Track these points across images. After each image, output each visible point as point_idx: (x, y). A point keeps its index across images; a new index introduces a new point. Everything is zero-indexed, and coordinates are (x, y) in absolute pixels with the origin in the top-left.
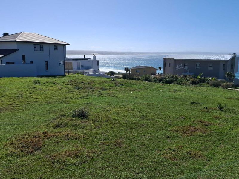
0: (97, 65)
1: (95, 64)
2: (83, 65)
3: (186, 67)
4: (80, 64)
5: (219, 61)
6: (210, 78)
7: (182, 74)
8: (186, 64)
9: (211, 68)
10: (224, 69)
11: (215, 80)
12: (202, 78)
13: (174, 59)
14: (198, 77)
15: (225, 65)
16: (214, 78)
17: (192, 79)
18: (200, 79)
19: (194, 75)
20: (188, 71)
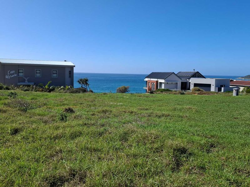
3: (21, 74)
5: (65, 67)
6: (62, 87)
7: (18, 84)
8: (21, 71)
9: (55, 75)
10: (70, 77)
11: (68, 89)
12: (51, 88)
13: (2, 63)
14: (46, 87)
15: (70, 71)
16: (67, 87)
17: (40, 90)
18: (48, 89)
19: (41, 84)
20: (26, 80)
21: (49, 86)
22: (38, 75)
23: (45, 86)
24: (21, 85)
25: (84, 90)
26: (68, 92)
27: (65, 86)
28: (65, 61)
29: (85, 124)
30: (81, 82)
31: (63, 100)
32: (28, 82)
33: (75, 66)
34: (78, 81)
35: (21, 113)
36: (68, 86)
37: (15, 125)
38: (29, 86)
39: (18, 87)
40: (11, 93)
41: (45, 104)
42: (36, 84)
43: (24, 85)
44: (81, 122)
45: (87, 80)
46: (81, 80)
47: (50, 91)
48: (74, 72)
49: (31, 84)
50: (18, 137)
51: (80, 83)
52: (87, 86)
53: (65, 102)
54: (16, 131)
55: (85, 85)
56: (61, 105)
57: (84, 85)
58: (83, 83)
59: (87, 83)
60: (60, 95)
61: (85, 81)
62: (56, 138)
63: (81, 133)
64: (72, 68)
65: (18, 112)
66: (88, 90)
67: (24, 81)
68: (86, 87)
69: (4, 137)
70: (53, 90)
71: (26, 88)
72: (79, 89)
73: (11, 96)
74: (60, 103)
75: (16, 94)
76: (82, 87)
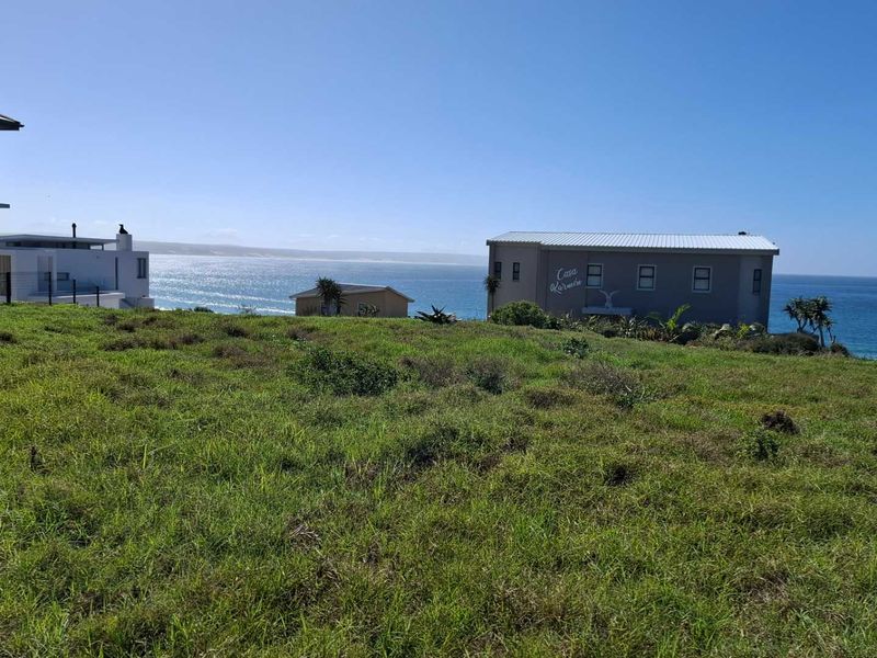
0: (139, 277)
1: (128, 271)
2: (67, 274)
3: (594, 281)
4: (50, 266)
5: (740, 256)
6: (723, 328)
7: (585, 311)
8: (595, 270)
9: (702, 285)
10: (757, 291)
11: (748, 336)
12: (685, 328)
13: (543, 246)
14: (671, 324)
15: (760, 270)
16: (744, 328)
17: (651, 333)
18: (676, 331)
19: (652, 314)
20: (608, 297)
21: (681, 322)
22: (646, 283)
23: (665, 320)
24: (592, 315)
25: (810, 342)
26: (747, 347)
27: (734, 325)
28: (743, 233)
29: (858, 488)
30: (799, 311)
31: (743, 379)
32: (614, 306)
33: (777, 252)
34: (789, 309)
35: (618, 411)
36: (748, 325)
37: (614, 454)
38: (615, 318)
39: (584, 319)
40: (573, 340)
41: (680, 389)
42: (638, 314)
43: (602, 316)
44: (838, 476)
45: (824, 306)
46: (799, 304)
47: (683, 340)
48: (774, 272)
49: (624, 312)
50: (629, 495)
51: (793, 315)
52: (824, 329)
53: (751, 388)
54: (620, 475)
55: (816, 326)
56: (737, 399)
57: (811, 323)
58: (807, 316)
59: (823, 318)
60: (726, 358)
61: (816, 310)
62: (754, 521)
63: (847, 521)
64: (766, 257)
65: (608, 408)
66: (828, 342)
67: (601, 302)
68: (817, 333)
69: (588, 487)
70: (692, 336)
71: (607, 326)
72: (790, 339)
73: (573, 353)
74: (733, 389)
75: (585, 346)
76: (800, 329)
